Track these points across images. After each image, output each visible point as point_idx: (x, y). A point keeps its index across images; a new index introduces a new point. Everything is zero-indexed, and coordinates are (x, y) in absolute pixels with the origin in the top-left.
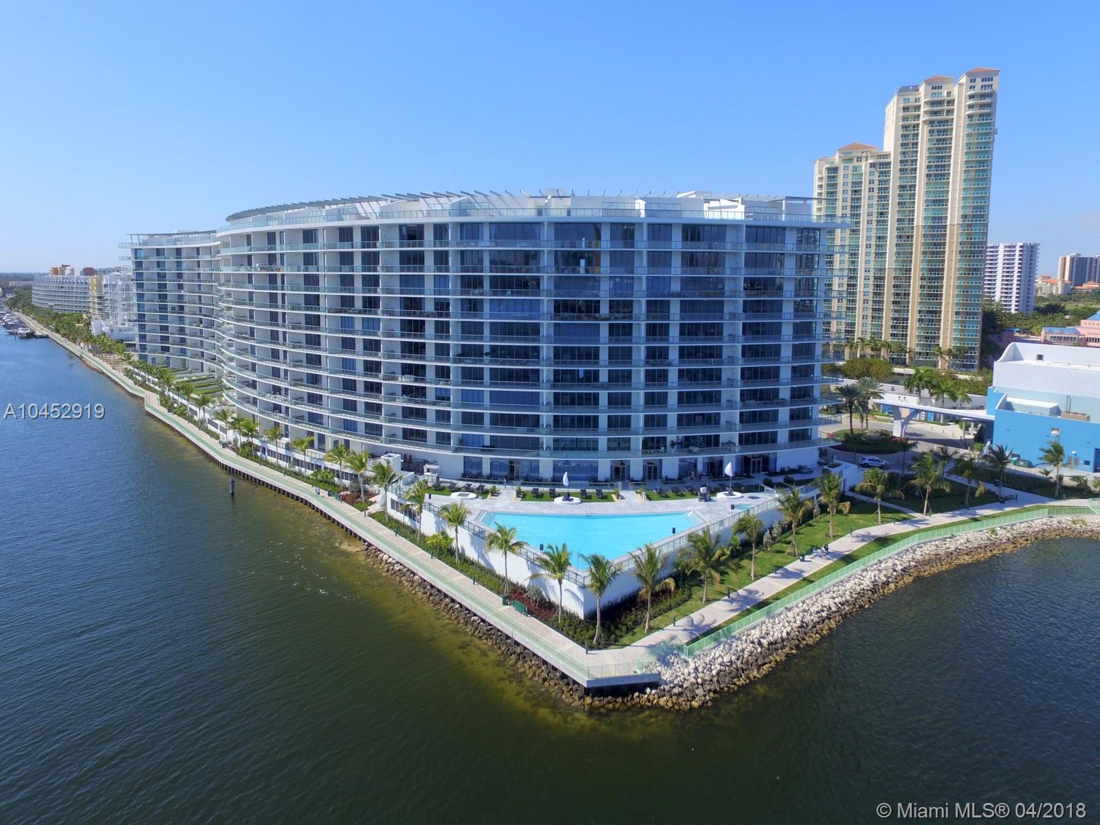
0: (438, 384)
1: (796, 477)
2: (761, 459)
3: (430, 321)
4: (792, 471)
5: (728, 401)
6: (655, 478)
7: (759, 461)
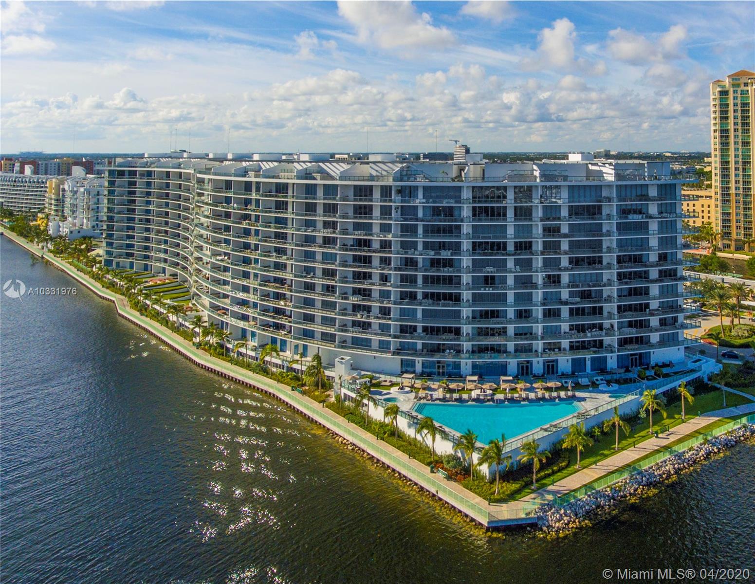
0: (383, 303)
1: (665, 370)
2: (638, 357)
3: (376, 257)
4: (665, 365)
5: (609, 313)
6: (553, 373)
7: (636, 359)
